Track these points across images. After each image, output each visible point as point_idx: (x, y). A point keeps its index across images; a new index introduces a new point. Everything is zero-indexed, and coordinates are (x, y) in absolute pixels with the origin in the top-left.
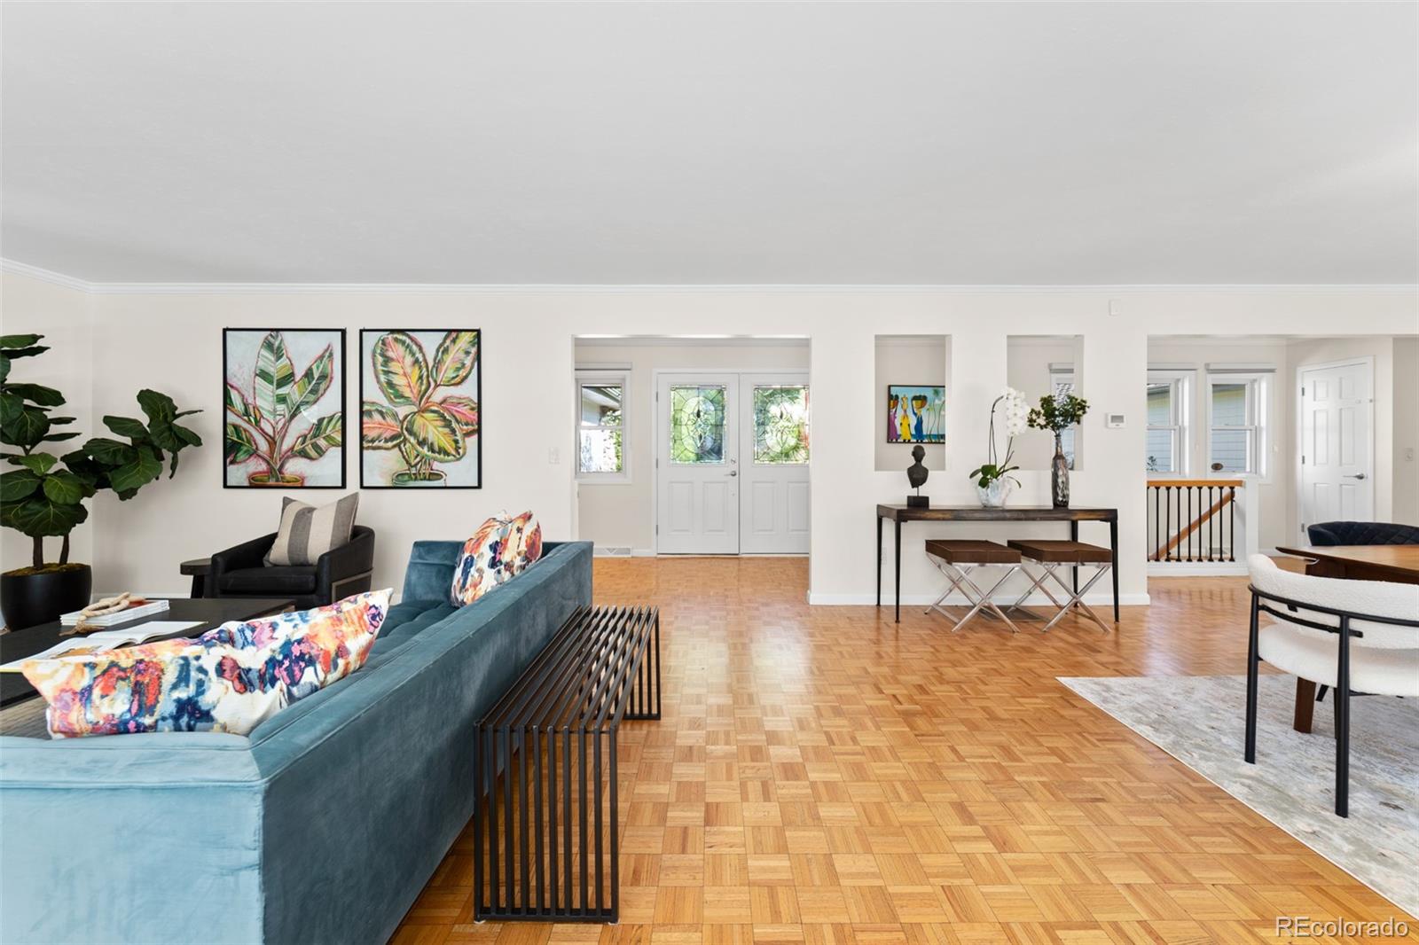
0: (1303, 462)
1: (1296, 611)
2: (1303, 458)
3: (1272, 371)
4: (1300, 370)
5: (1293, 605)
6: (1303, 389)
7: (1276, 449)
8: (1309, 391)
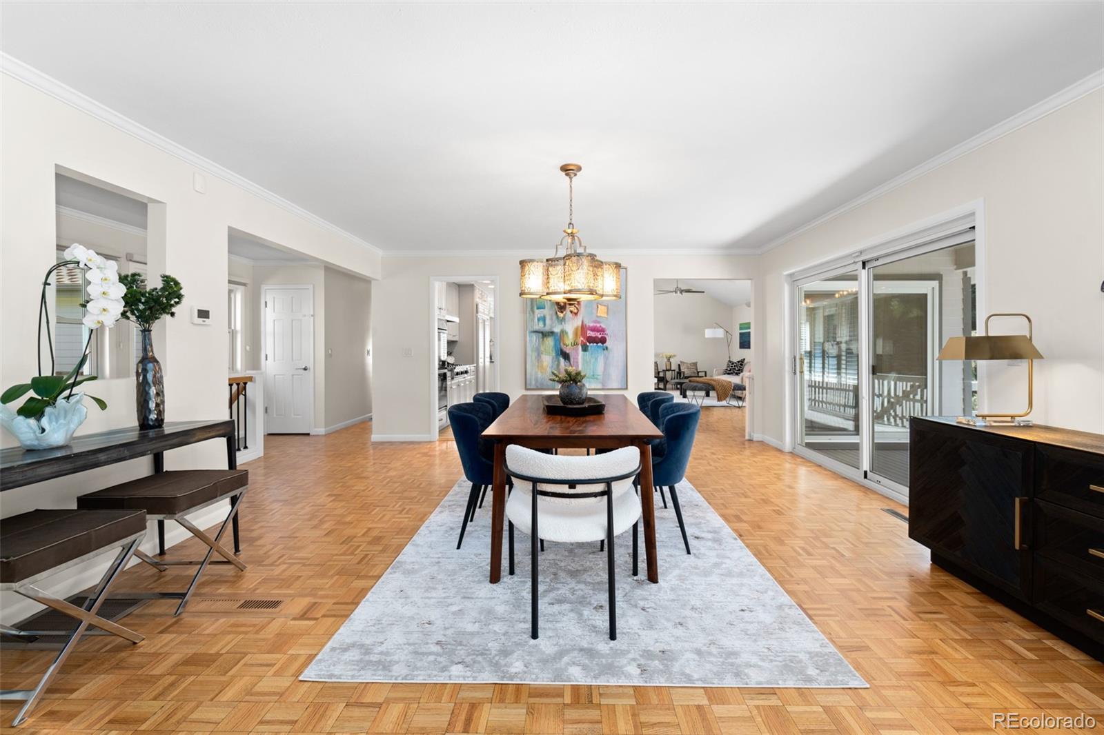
0: (266, 359)
1: (575, 488)
2: (266, 355)
3: (244, 285)
4: (264, 287)
5: (572, 484)
6: (266, 302)
7: (248, 348)
8: (270, 304)
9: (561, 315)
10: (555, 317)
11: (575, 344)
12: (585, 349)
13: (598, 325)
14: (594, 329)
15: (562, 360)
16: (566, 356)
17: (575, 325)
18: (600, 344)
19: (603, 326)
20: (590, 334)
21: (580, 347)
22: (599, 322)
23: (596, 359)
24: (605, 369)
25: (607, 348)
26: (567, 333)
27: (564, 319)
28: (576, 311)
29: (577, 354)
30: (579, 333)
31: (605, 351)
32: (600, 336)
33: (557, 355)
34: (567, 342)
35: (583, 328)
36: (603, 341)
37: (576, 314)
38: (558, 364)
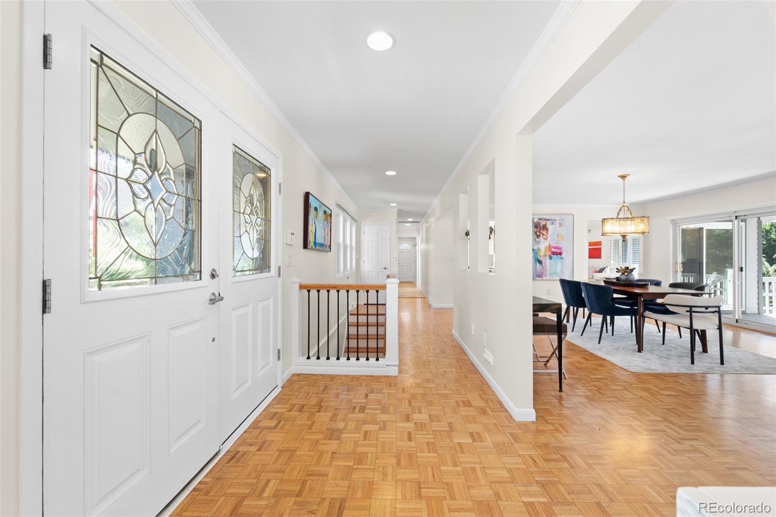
2: (364, 261)
3: (356, 221)
4: (363, 223)
6: (364, 232)
7: (357, 257)
9: (538, 240)
10: (534, 241)
11: (545, 256)
12: (551, 258)
13: (558, 245)
14: (555, 248)
15: (538, 264)
16: (540, 262)
17: (545, 246)
18: (559, 256)
19: (561, 246)
20: (553, 250)
21: (548, 257)
22: (558, 244)
23: (557, 263)
24: (561, 268)
25: (562, 258)
26: (541, 250)
27: (539, 242)
28: (546, 238)
29: (546, 261)
30: (548, 249)
31: (562, 260)
32: (559, 251)
33: (536, 261)
34: (541, 255)
35: (550, 247)
36: (560, 254)
37: (546, 239)
38: (536, 267)
